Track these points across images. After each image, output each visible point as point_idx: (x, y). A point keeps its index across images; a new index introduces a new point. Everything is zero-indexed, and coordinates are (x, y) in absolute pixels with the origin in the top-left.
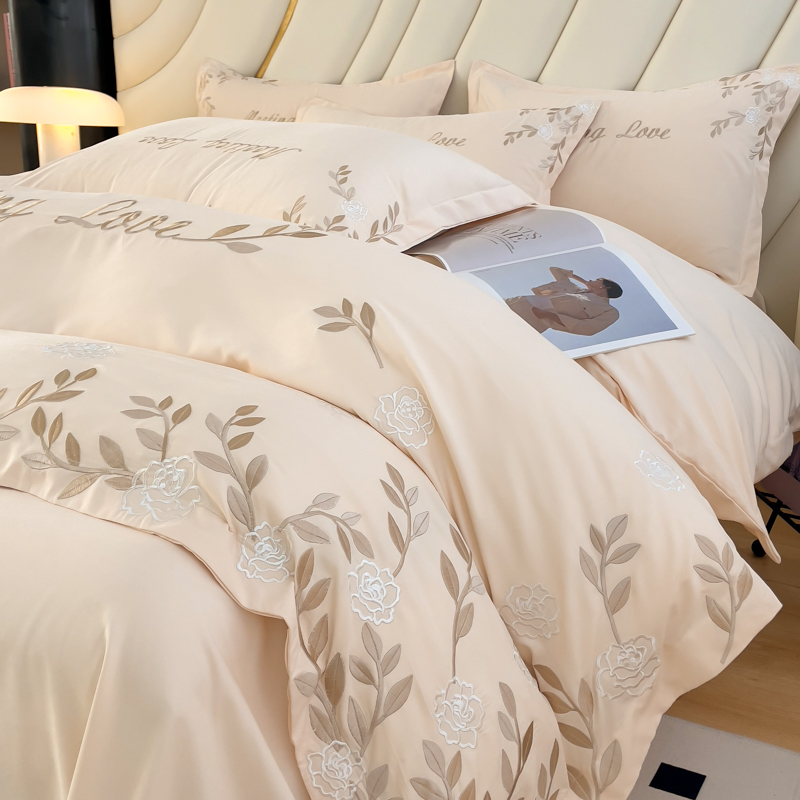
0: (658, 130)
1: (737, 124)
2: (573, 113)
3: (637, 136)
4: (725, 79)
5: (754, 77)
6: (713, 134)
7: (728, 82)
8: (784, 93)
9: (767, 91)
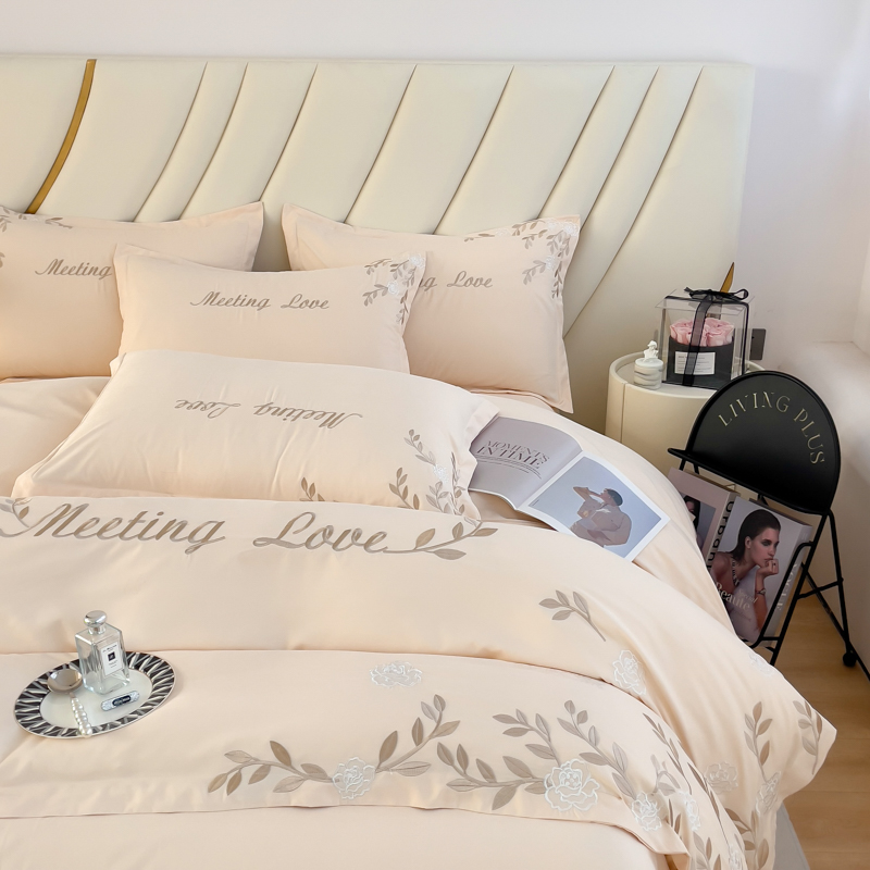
0: (482, 280)
1: (542, 271)
2: (410, 267)
3: (465, 285)
4: (516, 226)
5: (540, 226)
6: (525, 283)
7: (520, 229)
8: (567, 240)
9: (557, 240)
